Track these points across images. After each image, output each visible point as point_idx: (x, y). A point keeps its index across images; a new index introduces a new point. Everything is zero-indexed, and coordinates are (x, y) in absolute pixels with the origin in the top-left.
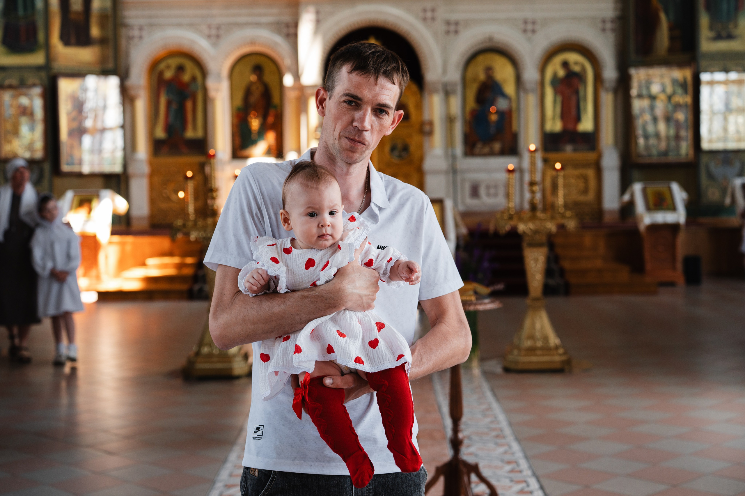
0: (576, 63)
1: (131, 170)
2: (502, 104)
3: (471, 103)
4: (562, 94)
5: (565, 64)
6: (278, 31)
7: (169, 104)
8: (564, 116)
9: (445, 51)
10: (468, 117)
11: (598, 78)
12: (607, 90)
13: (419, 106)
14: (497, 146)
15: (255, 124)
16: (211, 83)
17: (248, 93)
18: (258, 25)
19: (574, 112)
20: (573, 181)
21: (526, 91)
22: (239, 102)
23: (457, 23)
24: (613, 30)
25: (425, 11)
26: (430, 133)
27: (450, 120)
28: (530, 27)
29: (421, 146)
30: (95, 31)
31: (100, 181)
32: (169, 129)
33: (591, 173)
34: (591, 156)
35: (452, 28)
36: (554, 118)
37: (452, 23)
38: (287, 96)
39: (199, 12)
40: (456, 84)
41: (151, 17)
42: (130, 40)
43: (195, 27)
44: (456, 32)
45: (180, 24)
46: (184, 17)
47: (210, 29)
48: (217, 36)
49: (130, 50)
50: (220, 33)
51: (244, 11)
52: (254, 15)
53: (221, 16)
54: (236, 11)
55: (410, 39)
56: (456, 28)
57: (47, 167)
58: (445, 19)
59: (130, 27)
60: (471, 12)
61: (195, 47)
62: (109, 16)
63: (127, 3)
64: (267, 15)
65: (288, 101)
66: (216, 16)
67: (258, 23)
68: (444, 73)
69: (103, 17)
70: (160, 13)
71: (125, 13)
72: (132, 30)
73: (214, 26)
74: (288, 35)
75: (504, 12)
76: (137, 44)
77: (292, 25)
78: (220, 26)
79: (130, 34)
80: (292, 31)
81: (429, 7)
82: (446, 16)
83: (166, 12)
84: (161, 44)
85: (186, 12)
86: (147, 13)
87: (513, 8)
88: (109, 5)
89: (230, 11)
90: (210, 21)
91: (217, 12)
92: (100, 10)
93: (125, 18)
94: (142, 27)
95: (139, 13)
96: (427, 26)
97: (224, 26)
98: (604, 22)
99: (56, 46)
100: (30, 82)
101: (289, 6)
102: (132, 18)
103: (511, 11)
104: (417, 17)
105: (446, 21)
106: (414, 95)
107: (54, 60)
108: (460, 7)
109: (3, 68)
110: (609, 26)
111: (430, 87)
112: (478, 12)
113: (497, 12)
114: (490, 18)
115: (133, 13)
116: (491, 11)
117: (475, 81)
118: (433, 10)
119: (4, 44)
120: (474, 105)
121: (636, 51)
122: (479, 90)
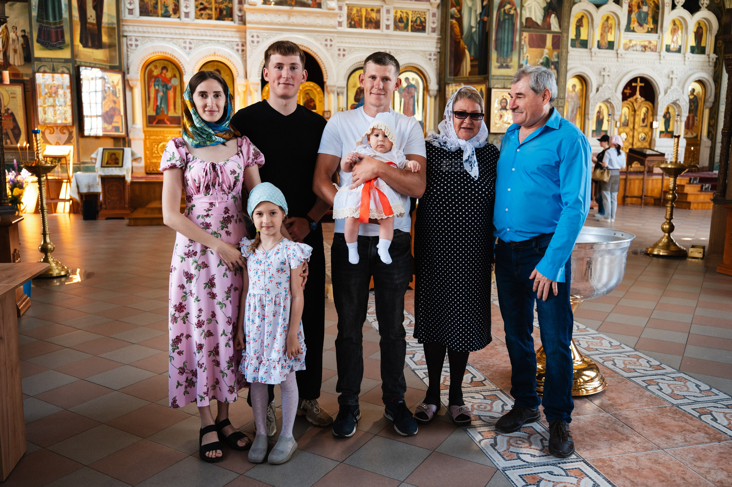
1: (131, 134)
4: (405, 98)
5: (407, 80)
7: (157, 91)
8: (405, 111)
9: (338, 66)
11: (426, 88)
12: (431, 96)
13: (322, 101)
23: (345, 50)
24: (436, 60)
32: (157, 109)
35: (342, 53)
37: (342, 50)
38: (238, 91)
39: (177, 31)
40: (344, 88)
41: (144, 32)
42: (129, 46)
43: (174, 41)
44: (344, 55)
45: (164, 38)
46: (167, 33)
47: (185, 42)
48: (190, 48)
49: (129, 53)
50: (192, 46)
51: (208, 33)
52: (215, 36)
53: (193, 35)
54: (203, 32)
55: (316, 58)
56: (344, 53)
57: (75, 130)
58: (338, 46)
59: (129, 38)
60: (354, 43)
61: (175, 55)
62: (115, 28)
63: (126, 21)
64: (224, 36)
65: (239, 94)
66: (189, 35)
67: (218, 41)
68: (337, 81)
69: (111, 30)
70: (150, 30)
71: (126, 28)
72: (131, 40)
73: (188, 41)
74: (238, 50)
75: (373, 44)
76: (135, 50)
77: (240, 44)
78: (192, 41)
79: (129, 42)
80: (240, 48)
81: (329, 38)
82: (338, 45)
83: (154, 30)
84: (152, 51)
85: (168, 30)
86: (141, 29)
87: (378, 42)
88: (115, 21)
89: (199, 32)
90: (185, 37)
91: (190, 32)
92: (108, 24)
93: (126, 31)
94: (138, 38)
95: (136, 29)
96: (327, 50)
97: (195, 41)
98: (430, 55)
99: (78, 46)
100: (60, 71)
101: (238, 31)
102: (130, 31)
103: (377, 44)
104: (321, 44)
105: (339, 48)
106: (318, 93)
107: (77, 56)
108: (347, 40)
109: (39, 59)
110: (433, 57)
111: (329, 88)
112: (357, 43)
113: (369, 44)
114: (365, 48)
115: (131, 28)
116: (365, 44)
117: (354, 87)
118: (331, 40)
119: (38, 41)
120: (354, 102)
121: (450, 73)
122: (357, 92)
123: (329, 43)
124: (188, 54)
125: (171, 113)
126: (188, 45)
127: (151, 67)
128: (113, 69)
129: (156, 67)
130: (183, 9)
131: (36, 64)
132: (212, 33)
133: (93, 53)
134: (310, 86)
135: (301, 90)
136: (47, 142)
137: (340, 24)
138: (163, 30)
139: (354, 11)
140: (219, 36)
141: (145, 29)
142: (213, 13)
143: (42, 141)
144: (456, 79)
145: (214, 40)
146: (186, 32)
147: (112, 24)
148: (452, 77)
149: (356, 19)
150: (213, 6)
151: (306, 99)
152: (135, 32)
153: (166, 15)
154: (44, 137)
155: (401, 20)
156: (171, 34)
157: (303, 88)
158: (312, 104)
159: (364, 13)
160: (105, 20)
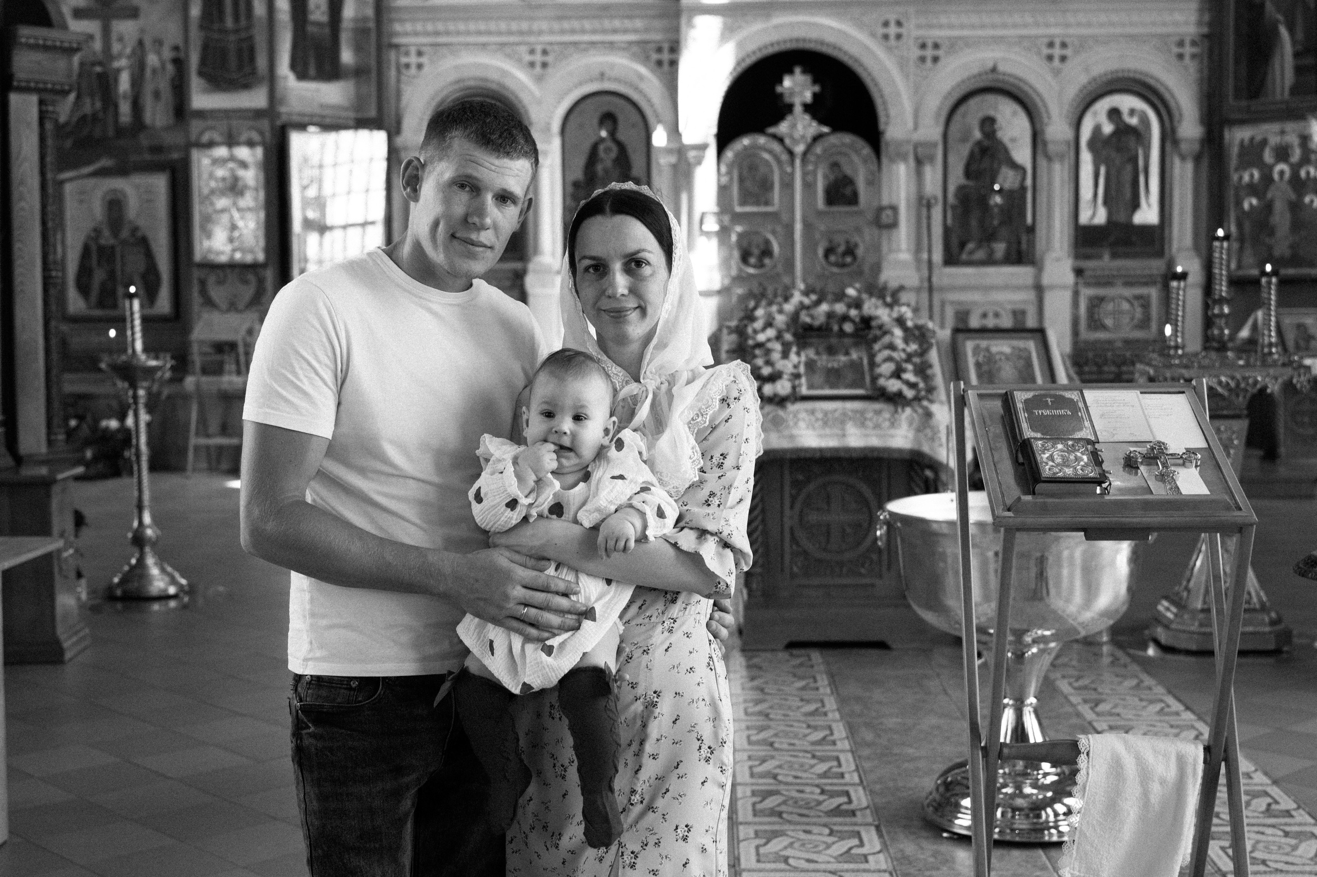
0: (1132, 112)
2: (1009, 178)
4: (1108, 162)
5: (1114, 114)
6: (645, 60)
8: (1111, 200)
9: (917, 91)
11: (1169, 136)
12: (1184, 157)
13: (874, 182)
14: (1000, 248)
17: (593, 157)
18: (611, 47)
19: (1128, 192)
20: (1125, 306)
21: (1049, 159)
23: (937, 45)
24: (1197, 57)
25: (886, 24)
27: (923, 204)
28: (1057, 52)
29: (876, 248)
30: (347, 56)
34: (1156, 266)
35: (929, 53)
37: (930, 44)
38: (658, 163)
39: (514, 26)
40: (935, 145)
41: (437, 33)
42: (404, 71)
43: (508, 50)
44: (936, 59)
45: (484, 46)
46: (489, 33)
47: (532, 52)
48: (544, 65)
49: (403, 86)
50: (549, 59)
51: (587, 25)
52: (604, 31)
53: (551, 32)
54: (576, 24)
55: (859, 71)
56: (936, 53)
57: (270, 275)
58: (917, 38)
59: (403, 49)
60: (962, 27)
61: (509, 83)
62: (369, 29)
63: (399, 9)
64: (625, 31)
65: (660, 171)
66: (540, 33)
67: (611, 43)
68: (916, 127)
69: (361, 32)
70: (451, 27)
71: (398, 27)
72: (407, 54)
73: (539, 48)
74: (659, 63)
75: (1015, 26)
76: (414, 77)
77: (666, 46)
78: (549, 48)
79: (404, 60)
80: (666, 56)
81: (892, 18)
82: (921, 32)
83: (462, 27)
84: (452, 77)
85: (493, 26)
86: (430, 27)
87: (1029, 19)
88: (370, 12)
89: (566, 25)
90: (532, 39)
91: (544, 25)
92: (356, 20)
93: (397, 34)
94: (424, 49)
95: (419, 27)
96: (889, 49)
97: (556, 47)
98: (1181, 44)
99: (286, 78)
100: (243, 138)
101: (661, 16)
102: (406, 34)
103: (1025, 26)
104: (873, 35)
105: (920, 41)
106: (865, 161)
107: (282, 101)
108: (944, 20)
109: (201, 114)
110: (1188, 50)
111: (891, 149)
112: (973, 27)
113: (1004, 26)
114: (993, 37)
115: (408, 27)
116: (994, 26)
117: (964, 139)
118: (899, 24)
119: (201, 74)
120: (962, 181)
121: (1237, 90)
122: (972, 155)
123: (893, 30)
124: (539, 79)
126: (538, 58)
128: (361, 123)
131: (195, 126)
132: (596, 24)
133: (318, 91)
134: (843, 145)
135: (818, 157)
136: (209, 303)
138: (482, 26)
140: (615, 31)
141: (440, 27)
143: (201, 300)
144: (1253, 109)
145: (603, 43)
146: (536, 26)
147: (365, 19)
148: (1244, 103)
151: (832, 177)
152: (416, 34)
154: (204, 292)
156: (500, 33)
157: (825, 151)
158: (848, 191)
160: (349, 11)
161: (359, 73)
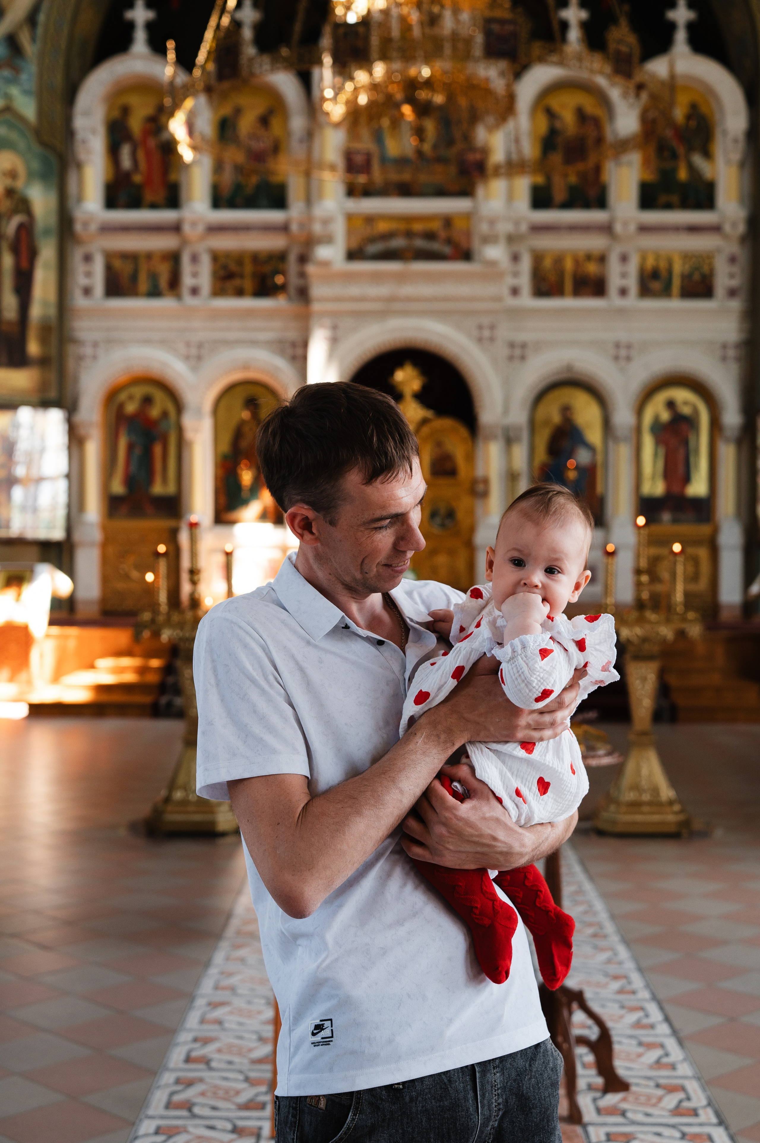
0: (686, 403)
1: (77, 536)
2: (583, 457)
3: (541, 455)
4: (666, 444)
5: (671, 405)
6: (281, 353)
7: (130, 447)
8: (668, 474)
9: (507, 383)
10: (536, 473)
11: (716, 424)
12: (727, 440)
13: (471, 458)
15: (247, 477)
16: (188, 421)
17: (238, 435)
18: (254, 343)
19: (681, 469)
21: (617, 440)
22: (225, 447)
23: (524, 346)
24: (738, 359)
25: (480, 327)
26: (485, 494)
27: (512, 477)
28: (623, 352)
29: (471, 512)
30: (33, 348)
31: (34, 551)
32: (130, 481)
33: (703, 553)
34: (705, 530)
35: (518, 352)
36: (653, 478)
37: (517, 345)
39: (173, 325)
41: (110, 330)
42: (81, 360)
43: (169, 345)
44: (522, 358)
45: (148, 340)
46: (152, 330)
47: (188, 346)
48: (199, 357)
49: (79, 373)
50: (203, 352)
51: (234, 324)
52: (248, 330)
53: (206, 330)
54: (225, 324)
55: (459, 366)
56: (523, 352)
58: (507, 340)
59: (81, 342)
60: (543, 331)
61: (168, 370)
62: (53, 326)
63: (78, 310)
64: (265, 330)
66: (195, 330)
67: (253, 340)
68: (505, 413)
69: (45, 329)
70: (123, 325)
71: (78, 323)
72: (84, 346)
74: (293, 356)
75: (586, 331)
77: (298, 343)
78: (202, 343)
79: (81, 352)
80: (297, 351)
81: (486, 323)
82: (510, 335)
85: (156, 325)
86: (104, 324)
87: (601, 326)
88: (55, 310)
89: (218, 324)
90: (188, 335)
91: (199, 324)
93: (76, 330)
94: (99, 342)
95: (96, 324)
96: (484, 349)
97: (209, 342)
98: (724, 347)
101: (292, 319)
102: (84, 330)
103: (595, 331)
104: (470, 337)
105: (509, 342)
106: (463, 441)
108: (529, 325)
110: (730, 353)
111: (486, 431)
112: (553, 331)
113: (579, 331)
114: (568, 340)
115: (85, 325)
118: (492, 328)
120: (544, 458)
122: (552, 437)
123: (486, 333)
124: (195, 369)
125: (158, 489)
126: (194, 351)
127: (123, 396)
129: (131, 398)
130: (187, 281)
132: (242, 324)
134: (446, 428)
135: (425, 436)
137: (515, 291)
138: (147, 325)
139: (548, 263)
140: (257, 330)
141: (112, 324)
142: (248, 284)
145: (247, 340)
146: (192, 325)
147: (49, 318)
149: (552, 278)
150: (248, 268)
151: (436, 454)
152: (93, 330)
153: (155, 293)
155: (655, 274)
156: (161, 331)
157: (430, 432)
158: (449, 465)
159: (569, 265)
161: (43, 362)
